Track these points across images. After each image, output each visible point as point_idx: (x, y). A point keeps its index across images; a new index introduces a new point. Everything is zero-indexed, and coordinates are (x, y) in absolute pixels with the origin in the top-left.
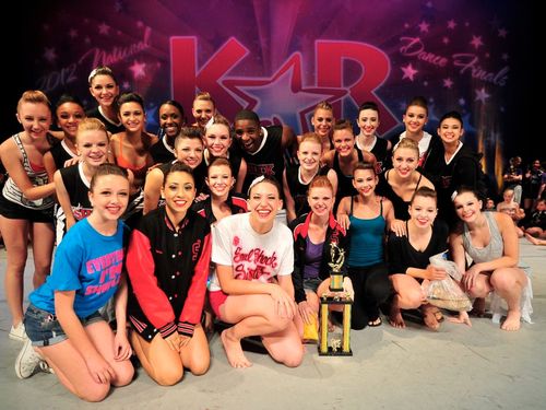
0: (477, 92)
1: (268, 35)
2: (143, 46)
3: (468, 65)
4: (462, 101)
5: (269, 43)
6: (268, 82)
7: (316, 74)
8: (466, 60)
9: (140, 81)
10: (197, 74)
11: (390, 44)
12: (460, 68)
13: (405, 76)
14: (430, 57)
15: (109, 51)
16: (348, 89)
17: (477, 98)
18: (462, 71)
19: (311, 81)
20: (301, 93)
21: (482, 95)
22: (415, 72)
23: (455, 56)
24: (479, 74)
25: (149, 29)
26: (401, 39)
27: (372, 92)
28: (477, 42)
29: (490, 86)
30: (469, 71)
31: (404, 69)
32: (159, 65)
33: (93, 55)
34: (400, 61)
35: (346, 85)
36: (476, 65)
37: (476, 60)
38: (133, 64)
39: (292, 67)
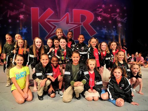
0: (118, 24)
1: (59, 7)
2: (23, 10)
3: (115, 17)
4: (114, 27)
5: (60, 10)
6: (60, 21)
7: (73, 19)
8: (115, 15)
9: (22, 20)
10: (39, 18)
11: (94, 10)
13: (98, 20)
14: (105, 15)
15: (13, 11)
16: (82, 23)
17: (118, 26)
18: (114, 19)
19: (72, 21)
20: (69, 24)
21: (120, 25)
22: (101, 19)
23: (112, 14)
24: (119, 19)
25: (25, 5)
26: (97, 9)
27: (89, 24)
28: (118, 10)
29: (122, 23)
31: (98, 18)
32: (28, 15)
33: (8, 11)
34: (97, 15)
35: (82, 22)
36: (118, 17)
37: (118, 15)
38: (20, 15)
39: (66, 17)
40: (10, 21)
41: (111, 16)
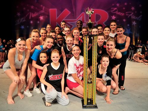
0: (133, 22)
1: (76, 8)
2: (43, 12)
3: (130, 15)
4: (128, 25)
5: (76, 10)
6: (76, 21)
8: (130, 14)
9: (42, 21)
10: (57, 19)
11: (108, 10)
12: (128, 16)
13: (112, 19)
14: (119, 13)
15: (34, 13)
16: (97, 22)
17: (133, 24)
18: (128, 17)
19: (87, 20)
21: (134, 23)
22: (115, 17)
23: (126, 13)
24: (133, 17)
25: (44, 7)
26: (112, 8)
27: (103, 23)
28: (133, 8)
29: (136, 21)
30: (130, 17)
31: (112, 17)
32: (47, 16)
33: (30, 14)
34: (111, 14)
36: (133, 15)
37: (133, 13)
38: (40, 16)
39: (82, 17)
40: (31, 22)
41: (125, 14)
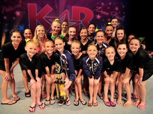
1: (58, 4)
2: (19, 6)
3: (114, 15)
5: (58, 7)
7: (72, 16)
9: (19, 17)
10: (37, 15)
11: (93, 8)
12: (112, 16)
13: (97, 18)
14: (104, 13)
15: (8, 7)
16: (81, 21)
19: (71, 19)
22: (100, 17)
23: (111, 12)
24: (118, 18)
25: (21, 1)
26: (97, 7)
27: (88, 22)
28: (117, 9)
29: (120, 21)
31: (97, 16)
32: (24, 12)
34: (96, 13)
35: (81, 20)
36: (117, 15)
37: (117, 14)
38: (16, 12)
39: (65, 14)
40: (5, 18)
41: (110, 14)
